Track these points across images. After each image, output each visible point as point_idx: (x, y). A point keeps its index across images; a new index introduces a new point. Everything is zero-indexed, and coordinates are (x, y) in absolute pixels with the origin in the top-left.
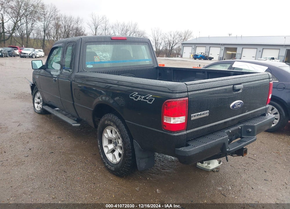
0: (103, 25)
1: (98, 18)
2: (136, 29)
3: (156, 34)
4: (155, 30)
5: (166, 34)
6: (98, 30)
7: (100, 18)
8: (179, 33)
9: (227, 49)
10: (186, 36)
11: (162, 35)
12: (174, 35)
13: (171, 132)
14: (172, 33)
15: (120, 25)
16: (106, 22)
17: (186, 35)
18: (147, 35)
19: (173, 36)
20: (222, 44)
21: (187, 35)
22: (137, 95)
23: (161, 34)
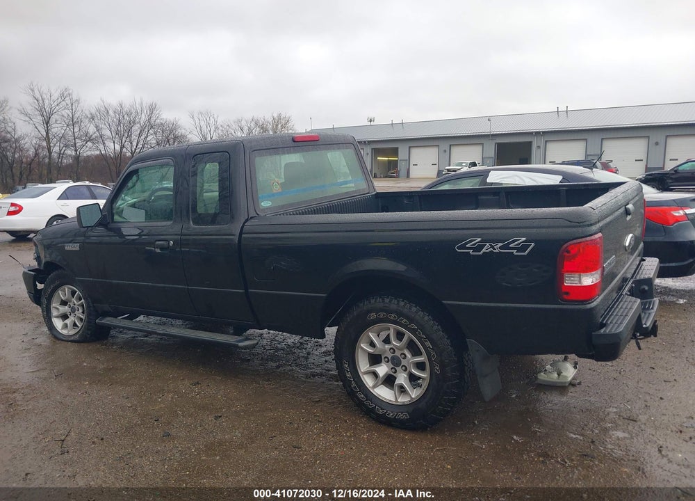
0: (66, 112)
1: (48, 96)
2: (153, 118)
3: (204, 128)
4: (201, 118)
5: (228, 126)
6: (53, 126)
7: (56, 95)
8: (261, 123)
9: (377, 152)
10: (277, 129)
11: (221, 128)
12: (249, 128)
13: (583, 302)
14: (243, 123)
15: (111, 112)
16: (72, 105)
17: (277, 125)
18: (183, 131)
19: (246, 129)
20: (365, 142)
21: (280, 126)
22: (478, 242)
23: (217, 128)
